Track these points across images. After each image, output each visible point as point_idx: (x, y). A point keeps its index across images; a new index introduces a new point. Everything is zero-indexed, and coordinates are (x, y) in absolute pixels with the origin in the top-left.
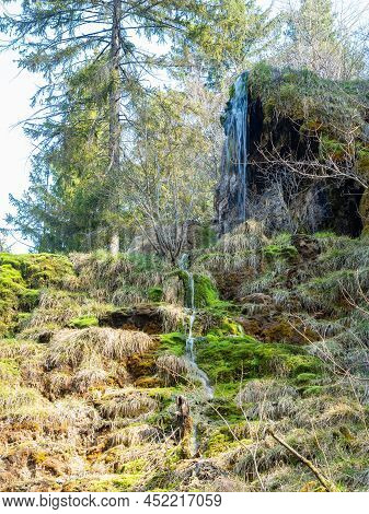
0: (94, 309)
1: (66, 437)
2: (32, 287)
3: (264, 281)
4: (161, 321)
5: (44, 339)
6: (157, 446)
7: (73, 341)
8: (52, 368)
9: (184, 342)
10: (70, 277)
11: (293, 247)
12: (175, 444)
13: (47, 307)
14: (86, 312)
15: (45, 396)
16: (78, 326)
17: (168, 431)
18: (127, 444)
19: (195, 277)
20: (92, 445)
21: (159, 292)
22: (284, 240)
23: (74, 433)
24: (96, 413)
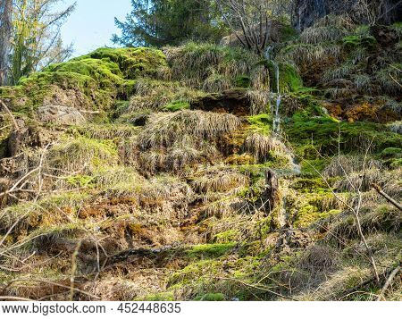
0: (186, 95)
1: (161, 210)
2: (129, 78)
3: (345, 68)
4: (249, 104)
5: (141, 122)
6: (247, 217)
7: (166, 123)
8: (147, 148)
9: (271, 123)
10: (163, 69)
11: (372, 37)
12: (265, 216)
13: (143, 95)
14: (178, 98)
15: (141, 174)
16: (172, 110)
17: (258, 203)
18: (219, 216)
19: (280, 65)
20: (186, 217)
21: (246, 80)
22: (362, 31)
23: (168, 206)
24: (189, 189)
